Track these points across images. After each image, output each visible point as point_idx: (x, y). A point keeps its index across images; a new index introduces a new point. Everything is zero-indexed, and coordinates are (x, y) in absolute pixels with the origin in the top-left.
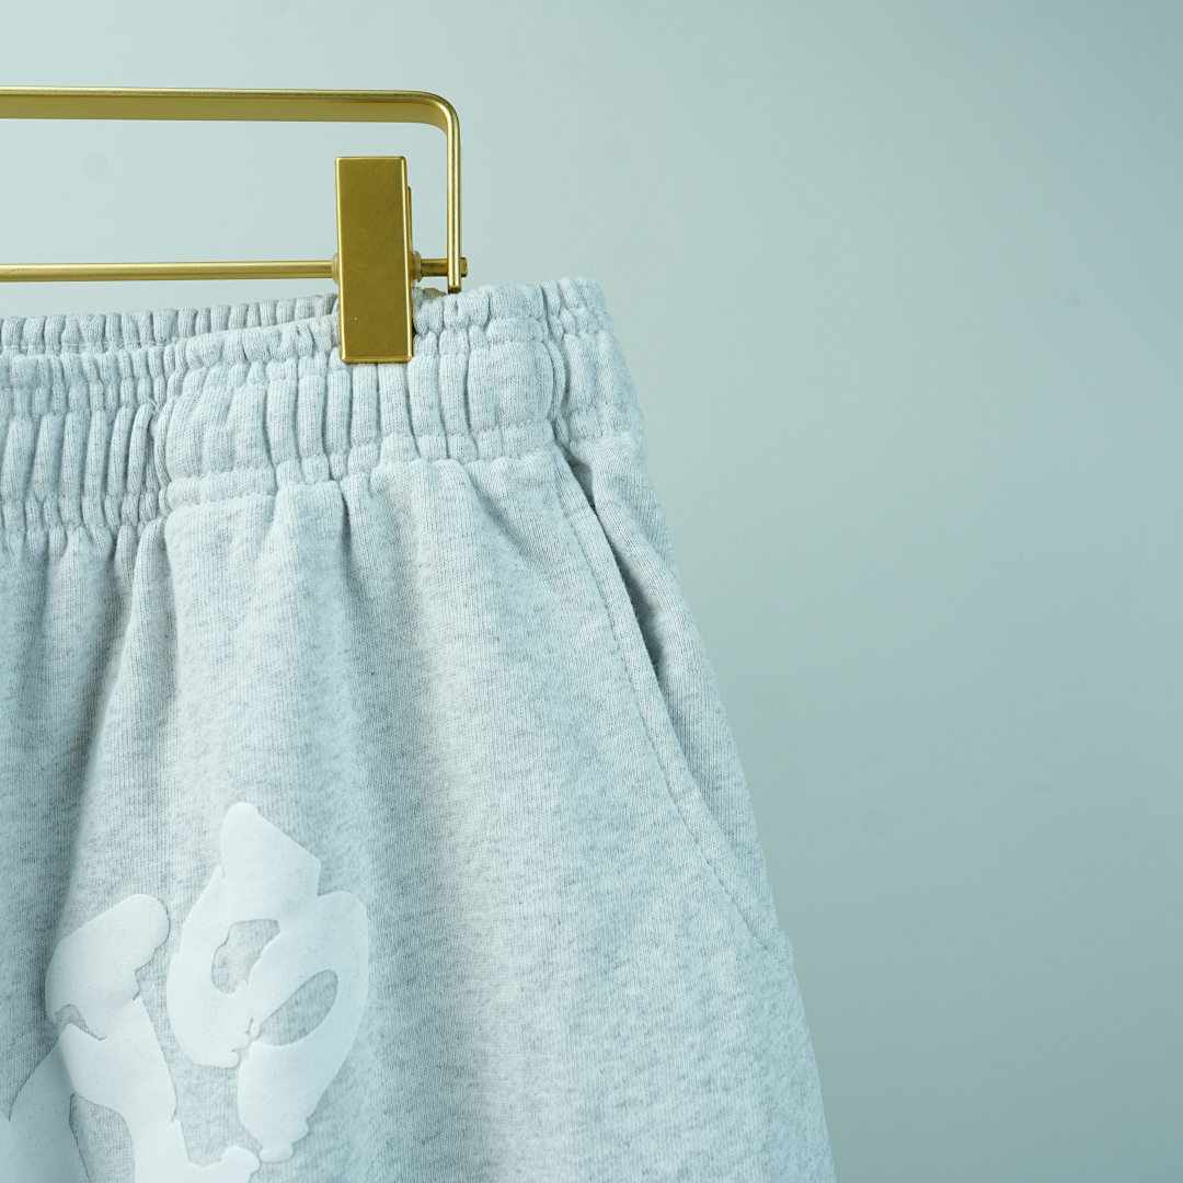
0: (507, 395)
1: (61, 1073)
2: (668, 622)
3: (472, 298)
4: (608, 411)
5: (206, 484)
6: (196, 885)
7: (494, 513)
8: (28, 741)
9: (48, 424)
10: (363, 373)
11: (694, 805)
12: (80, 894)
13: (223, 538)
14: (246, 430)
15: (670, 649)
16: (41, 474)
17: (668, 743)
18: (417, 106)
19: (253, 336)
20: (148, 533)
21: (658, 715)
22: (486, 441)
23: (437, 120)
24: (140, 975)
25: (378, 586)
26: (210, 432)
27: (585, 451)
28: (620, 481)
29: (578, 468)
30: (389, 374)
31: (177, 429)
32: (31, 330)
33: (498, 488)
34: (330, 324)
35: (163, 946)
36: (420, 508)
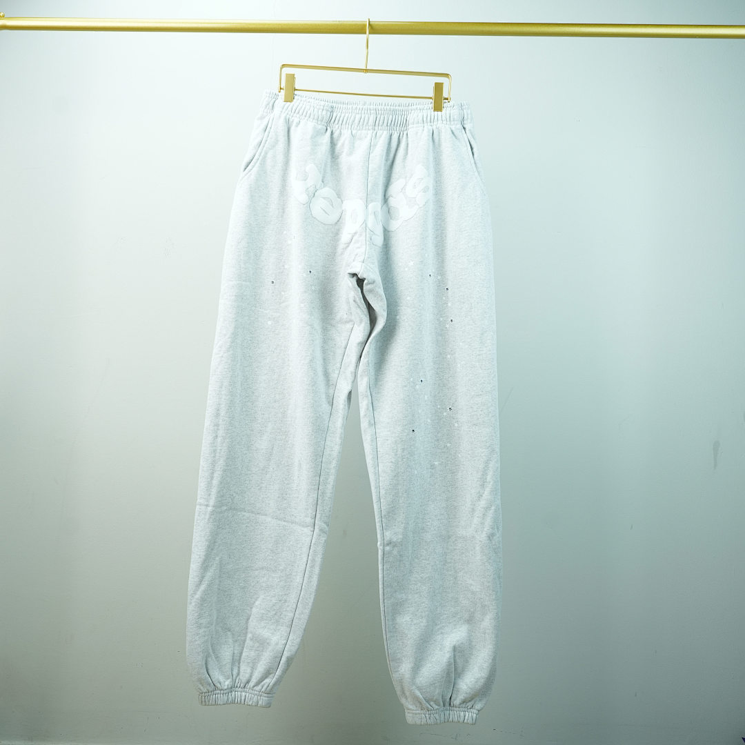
0: (455, 117)
1: (387, 205)
2: (475, 150)
3: (451, 103)
4: (469, 121)
5: (415, 125)
6: (411, 177)
7: (453, 133)
8: (387, 160)
9: (394, 116)
10: (436, 113)
11: (476, 174)
12: (392, 180)
13: (417, 133)
14: (421, 119)
15: (475, 154)
16: (393, 123)
17: (474, 165)
18: (446, 75)
19: (421, 107)
20: (405, 133)
21: (473, 161)
22: (452, 123)
23: (449, 78)
24: (402, 189)
25: (436, 141)
26: (416, 119)
27: (465, 126)
28: (470, 130)
29: (464, 128)
30: (439, 113)
31: (411, 118)
32: (390, 104)
33: (453, 129)
34: (432, 105)
35: (405, 185)
36: (443, 131)
